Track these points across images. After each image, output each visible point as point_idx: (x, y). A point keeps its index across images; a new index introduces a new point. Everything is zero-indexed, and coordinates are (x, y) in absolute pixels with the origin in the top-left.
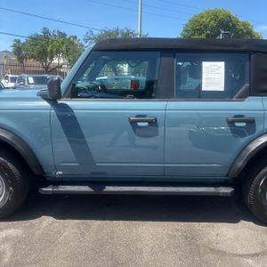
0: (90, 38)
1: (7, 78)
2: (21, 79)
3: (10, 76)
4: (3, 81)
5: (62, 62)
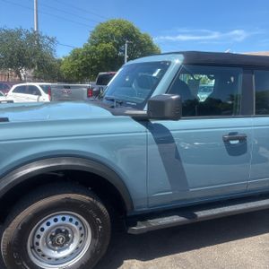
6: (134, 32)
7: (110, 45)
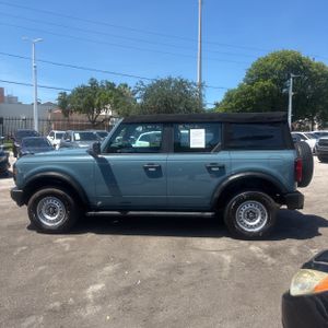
0: (140, 89)
1: (52, 134)
2: (67, 136)
3: (56, 132)
4: (49, 137)
5: (110, 114)
6: (302, 64)
7: (268, 83)
